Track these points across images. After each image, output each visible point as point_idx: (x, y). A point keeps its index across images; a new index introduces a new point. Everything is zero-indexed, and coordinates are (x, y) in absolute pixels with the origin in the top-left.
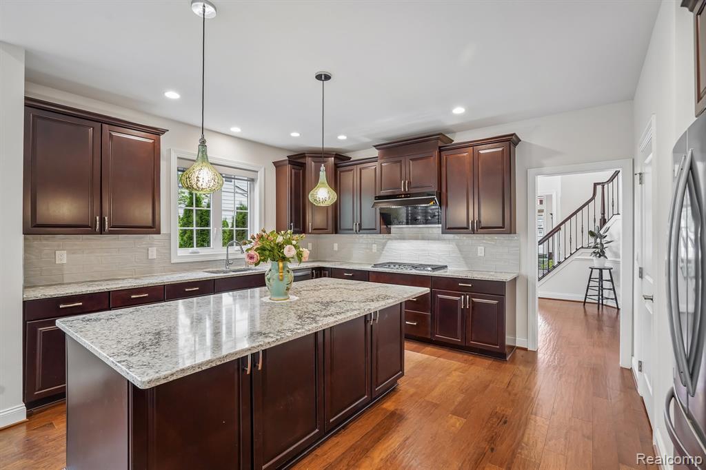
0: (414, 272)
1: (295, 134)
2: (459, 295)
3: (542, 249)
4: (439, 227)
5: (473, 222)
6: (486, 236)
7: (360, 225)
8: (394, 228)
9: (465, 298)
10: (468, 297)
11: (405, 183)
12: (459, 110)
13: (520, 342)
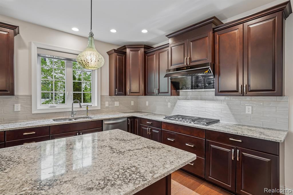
0: (192, 125)
1: (113, 31)
2: (231, 148)
4: (213, 91)
5: (242, 86)
6: (254, 98)
7: (159, 90)
8: (181, 92)
10: (238, 151)
11: (187, 59)
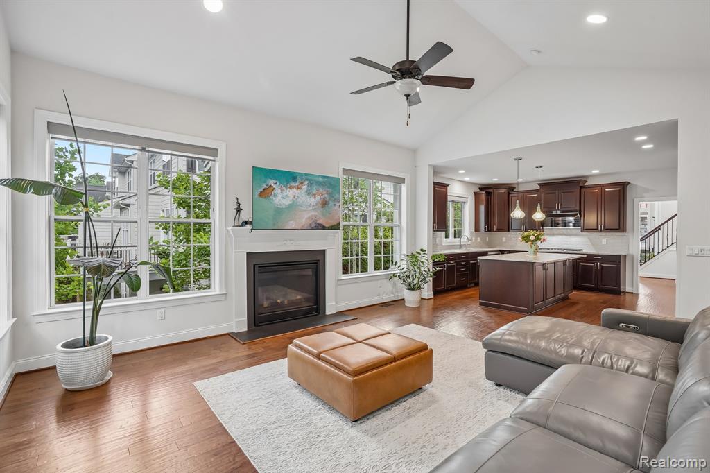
2: (594, 263)
3: (644, 245)
5: (601, 226)
6: (608, 233)
9: (597, 264)
10: (599, 263)
11: (558, 205)
12: (596, 172)
13: (628, 289)
